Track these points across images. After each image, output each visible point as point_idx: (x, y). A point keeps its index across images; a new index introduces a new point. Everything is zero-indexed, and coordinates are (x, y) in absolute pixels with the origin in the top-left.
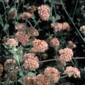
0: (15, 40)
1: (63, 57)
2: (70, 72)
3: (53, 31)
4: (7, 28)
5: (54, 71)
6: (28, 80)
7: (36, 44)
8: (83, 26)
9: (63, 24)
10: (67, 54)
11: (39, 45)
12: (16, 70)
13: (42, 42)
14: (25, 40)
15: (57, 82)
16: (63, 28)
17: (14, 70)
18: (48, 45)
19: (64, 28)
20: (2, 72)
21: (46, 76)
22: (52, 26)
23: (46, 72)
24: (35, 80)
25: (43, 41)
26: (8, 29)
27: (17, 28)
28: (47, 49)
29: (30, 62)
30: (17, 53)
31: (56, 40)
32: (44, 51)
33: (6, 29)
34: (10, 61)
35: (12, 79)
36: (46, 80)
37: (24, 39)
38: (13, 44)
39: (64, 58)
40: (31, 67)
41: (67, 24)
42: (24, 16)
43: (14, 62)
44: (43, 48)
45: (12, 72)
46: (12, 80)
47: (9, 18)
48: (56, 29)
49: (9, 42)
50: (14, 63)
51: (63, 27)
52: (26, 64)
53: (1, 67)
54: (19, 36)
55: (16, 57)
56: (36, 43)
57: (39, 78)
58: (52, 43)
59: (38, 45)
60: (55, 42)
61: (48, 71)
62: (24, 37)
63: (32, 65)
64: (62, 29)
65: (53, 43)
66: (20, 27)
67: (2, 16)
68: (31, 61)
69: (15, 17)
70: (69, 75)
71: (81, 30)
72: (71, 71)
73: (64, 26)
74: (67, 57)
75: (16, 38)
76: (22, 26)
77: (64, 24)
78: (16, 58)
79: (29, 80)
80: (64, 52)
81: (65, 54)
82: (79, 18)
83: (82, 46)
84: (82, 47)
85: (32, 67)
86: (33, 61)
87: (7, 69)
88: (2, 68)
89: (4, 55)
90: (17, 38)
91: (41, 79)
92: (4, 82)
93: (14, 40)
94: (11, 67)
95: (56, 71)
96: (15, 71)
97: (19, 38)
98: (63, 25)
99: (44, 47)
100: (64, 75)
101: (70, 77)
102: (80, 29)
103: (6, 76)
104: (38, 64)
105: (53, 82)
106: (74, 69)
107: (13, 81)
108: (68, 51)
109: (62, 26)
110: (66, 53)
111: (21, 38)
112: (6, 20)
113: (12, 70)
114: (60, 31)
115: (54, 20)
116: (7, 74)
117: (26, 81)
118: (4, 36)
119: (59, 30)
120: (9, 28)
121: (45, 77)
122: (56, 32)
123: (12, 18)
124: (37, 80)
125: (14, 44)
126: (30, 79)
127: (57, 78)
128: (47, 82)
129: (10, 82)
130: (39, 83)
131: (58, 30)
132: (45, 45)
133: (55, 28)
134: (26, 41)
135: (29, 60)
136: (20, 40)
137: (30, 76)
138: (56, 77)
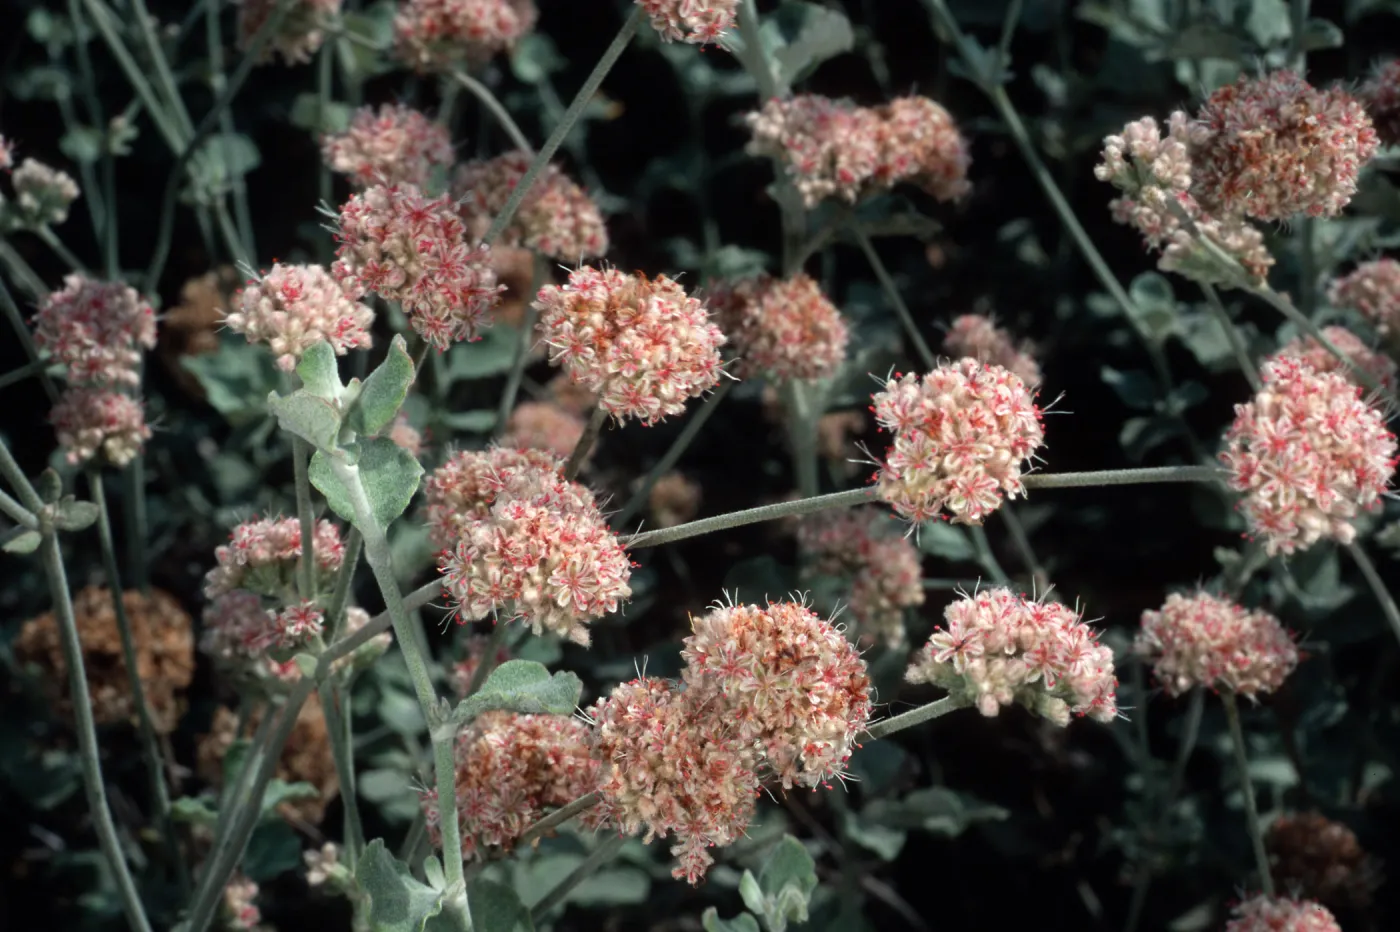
0: (339, 279)
1: (918, 462)
2: (991, 655)
3: (772, 190)
4: (229, 178)
5: (801, 639)
6: (482, 757)
7: (579, 325)
8: (1135, 127)
9: (885, 116)
10: (967, 429)
11: (615, 333)
12: (343, 650)
13: (655, 299)
14: (458, 282)
15: (837, 772)
16: (891, 159)
17: (324, 648)
18: (723, 339)
19: (902, 161)
20: (178, 693)
21: (710, 707)
22: (764, 138)
23: (701, 658)
24: (569, 760)
25: (667, 282)
26: (239, 188)
27: (349, 154)
28: (714, 379)
29: (517, 541)
30: (361, 426)
31: (803, 300)
32: (673, 410)
33: (218, 190)
34: (278, 543)
35: (302, 763)
36: (712, 755)
37: (446, 267)
38: (308, 327)
39: (941, 474)
40: (531, 594)
41: (937, 114)
42: (425, 21)
43: (327, 554)
44: (667, 372)
45: (304, 665)
46: (294, 778)
47: (255, 52)
48: (806, 172)
49: (265, 301)
50: (324, 566)
51: (885, 149)
52: (479, 561)
53: (167, 625)
54: (384, 232)
55: (346, 481)
56: (580, 305)
57: (621, 729)
58: (764, 342)
59: (600, 334)
60: (796, 332)
61: (732, 644)
62: (439, 243)
63: (546, 571)
64: (882, 171)
65: (773, 340)
66: (379, 144)
67: (173, 30)
68: (533, 530)
69: (314, 38)
70: (986, 686)
71: (1118, 164)
72: (1002, 638)
73: (906, 139)
74: (965, 471)
75: (345, 261)
76: (402, 137)
77: (904, 110)
78: (350, 497)
79: (496, 760)
80: (929, 403)
81: (946, 429)
82: (1056, 68)
83: (1111, 376)
84: (1108, 388)
85: (549, 603)
86: (555, 526)
87: (235, 642)
88: (180, 642)
89: (195, 496)
90: (360, 260)
91: (648, 736)
92: (207, 796)
93: (319, 284)
94: (289, 611)
95: (830, 641)
96: (332, 656)
97: (384, 255)
98: (886, 127)
99: (677, 350)
100: (929, 692)
101: (989, 708)
102: (1101, 160)
103: (227, 738)
104: (625, 563)
105: (791, 772)
106: (1039, 617)
107: (304, 789)
108: (987, 394)
109: (880, 138)
110: (956, 424)
111: (410, 256)
112: (218, 82)
113: (301, 644)
114: (850, 194)
115: (778, 54)
116: (233, 704)
117: (465, 775)
118: (199, 271)
119: (846, 178)
120: (251, 177)
121: (690, 721)
122: (809, 201)
123: (279, 43)
124: (605, 751)
125: (320, 322)
126: (519, 749)
127: (834, 725)
128: (716, 773)
129: (269, 800)
130: (621, 793)
131: (830, 186)
132: (683, 332)
133: (798, 158)
134: (471, 290)
135: (505, 511)
136: (393, 281)
137: (513, 709)
138: (831, 711)
